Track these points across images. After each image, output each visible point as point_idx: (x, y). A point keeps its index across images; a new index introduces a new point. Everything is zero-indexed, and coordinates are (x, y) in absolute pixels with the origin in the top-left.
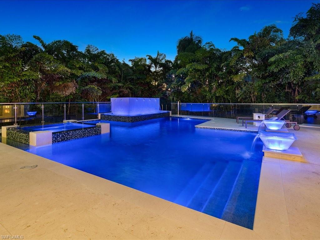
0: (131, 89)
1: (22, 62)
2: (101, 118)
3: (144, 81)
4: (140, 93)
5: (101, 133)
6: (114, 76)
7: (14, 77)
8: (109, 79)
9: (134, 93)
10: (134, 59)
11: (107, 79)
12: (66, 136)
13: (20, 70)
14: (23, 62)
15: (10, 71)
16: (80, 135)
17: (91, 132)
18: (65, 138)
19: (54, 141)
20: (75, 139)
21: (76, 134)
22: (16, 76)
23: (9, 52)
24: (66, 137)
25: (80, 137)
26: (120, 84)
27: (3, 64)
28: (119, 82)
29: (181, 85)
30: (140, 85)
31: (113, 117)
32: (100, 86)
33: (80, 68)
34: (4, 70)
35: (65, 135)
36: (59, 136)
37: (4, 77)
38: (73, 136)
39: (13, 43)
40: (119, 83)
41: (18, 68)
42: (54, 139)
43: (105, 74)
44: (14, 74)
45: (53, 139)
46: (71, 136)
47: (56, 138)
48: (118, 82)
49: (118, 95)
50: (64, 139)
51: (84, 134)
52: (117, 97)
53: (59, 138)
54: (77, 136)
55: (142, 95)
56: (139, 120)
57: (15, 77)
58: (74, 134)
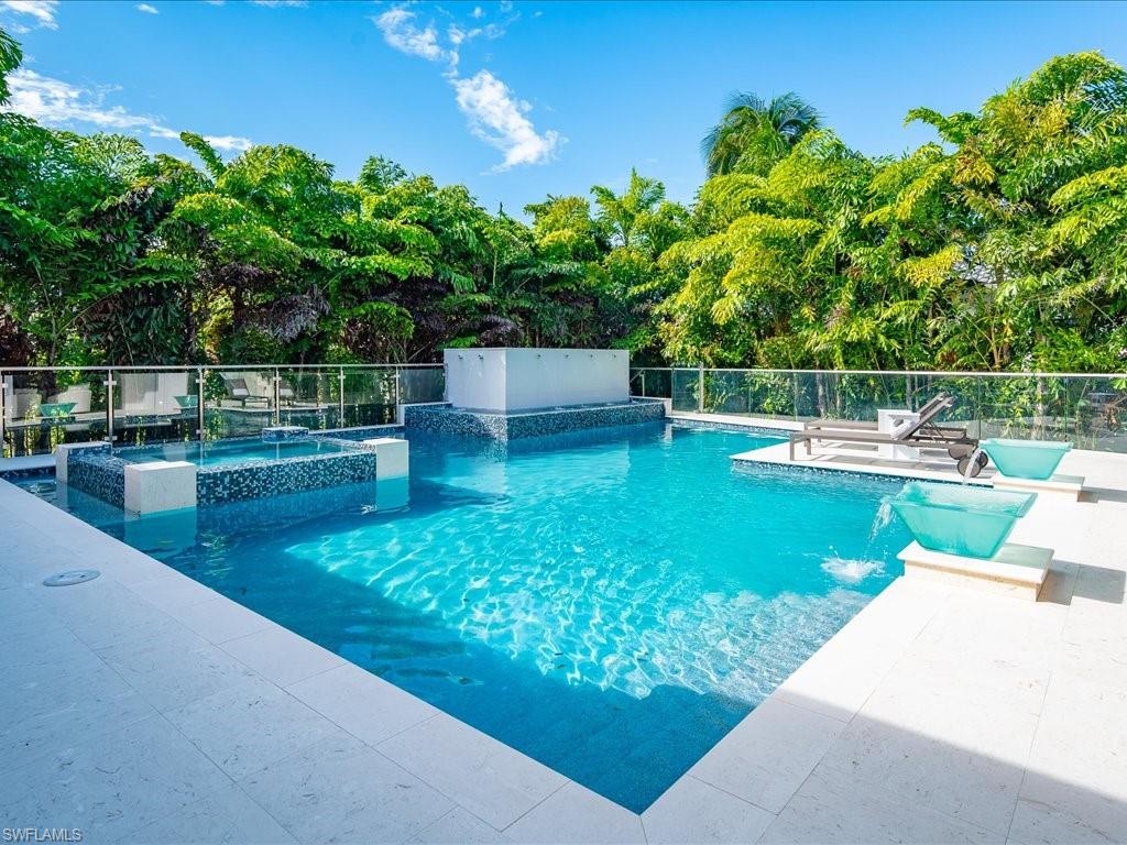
0: (526, 314)
1: (136, 228)
2: (407, 422)
3: (577, 286)
4: (564, 328)
5: (375, 476)
6: (461, 268)
7: (111, 277)
8: (442, 281)
9: (540, 329)
10: (542, 203)
11: (433, 281)
12: (245, 480)
13: (130, 254)
14: (141, 226)
15: (99, 258)
16: (296, 479)
17: (337, 471)
18: (241, 489)
19: (203, 496)
20: (279, 491)
21: (282, 476)
22: (116, 275)
23: (94, 194)
24: (247, 486)
25: (297, 487)
26: (484, 298)
27: (75, 234)
28: (483, 289)
29: (715, 298)
30: (561, 300)
31: (447, 418)
32: (411, 306)
33: (337, 243)
34: (81, 255)
35: (241, 479)
36: (222, 482)
37: (80, 279)
38: (270, 483)
39: (113, 162)
40: (479, 291)
41: (124, 248)
42: (204, 492)
43: (427, 261)
44: (110, 269)
45: (198, 491)
46: (264, 481)
47: (209, 488)
48: (475, 290)
49: (474, 339)
50: (240, 491)
51: (310, 478)
52: (471, 346)
53: (220, 489)
54: (284, 484)
55: (569, 338)
56: (540, 432)
57: (114, 279)
58: (275, 475)
